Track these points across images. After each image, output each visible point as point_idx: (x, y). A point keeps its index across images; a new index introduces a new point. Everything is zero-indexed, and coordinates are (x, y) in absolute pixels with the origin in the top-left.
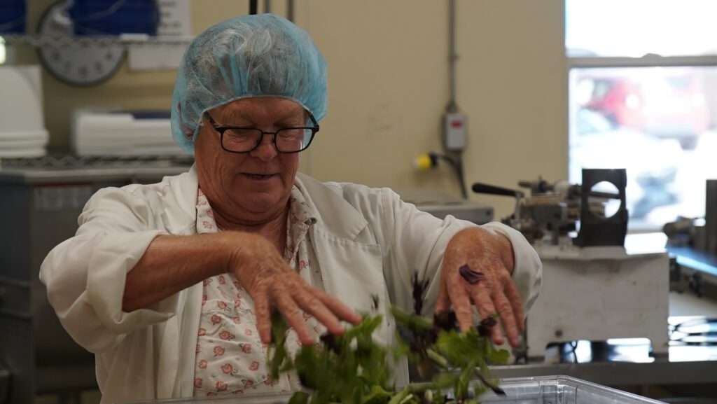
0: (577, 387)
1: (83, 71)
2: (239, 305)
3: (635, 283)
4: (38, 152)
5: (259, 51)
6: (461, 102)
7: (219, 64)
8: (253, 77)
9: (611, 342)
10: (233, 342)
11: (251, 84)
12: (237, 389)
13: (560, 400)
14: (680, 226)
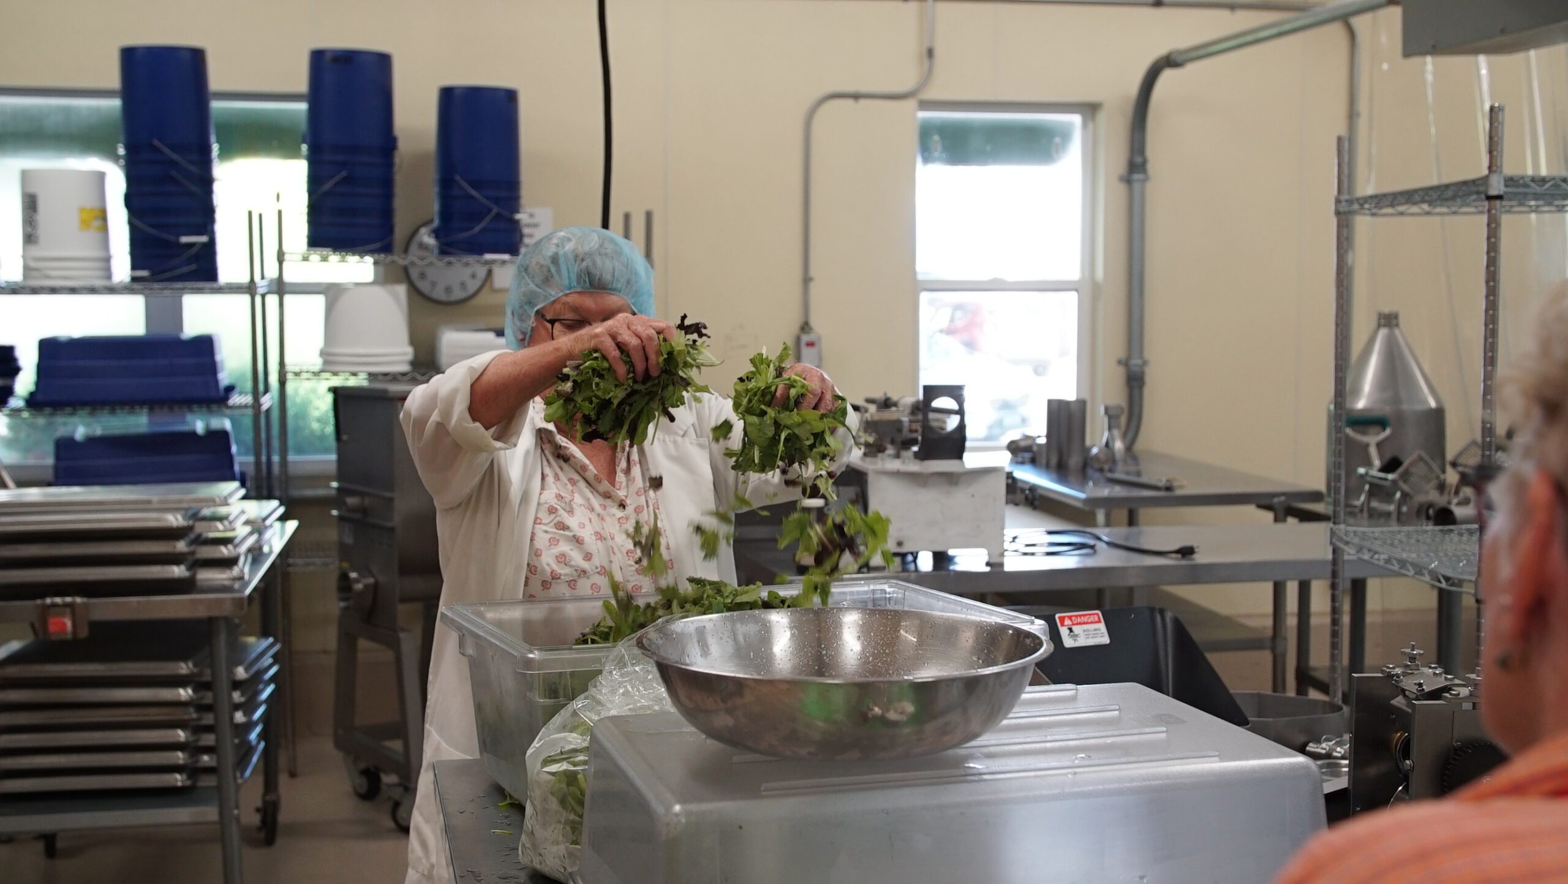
0: (905, 591)
1: (448, 290)
2: (573, 500)
3: (973, 496)
4: (405, 368)
5: (587, 249)
6: (814, 322)
7: (548, 262)
8: (581, 271)
9: (951, 552)
10: (567, 533)
11: (579, 277)
12: (571, 579)
13: (890, 603)
14: (1023, 444)
